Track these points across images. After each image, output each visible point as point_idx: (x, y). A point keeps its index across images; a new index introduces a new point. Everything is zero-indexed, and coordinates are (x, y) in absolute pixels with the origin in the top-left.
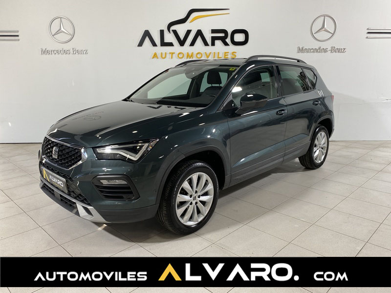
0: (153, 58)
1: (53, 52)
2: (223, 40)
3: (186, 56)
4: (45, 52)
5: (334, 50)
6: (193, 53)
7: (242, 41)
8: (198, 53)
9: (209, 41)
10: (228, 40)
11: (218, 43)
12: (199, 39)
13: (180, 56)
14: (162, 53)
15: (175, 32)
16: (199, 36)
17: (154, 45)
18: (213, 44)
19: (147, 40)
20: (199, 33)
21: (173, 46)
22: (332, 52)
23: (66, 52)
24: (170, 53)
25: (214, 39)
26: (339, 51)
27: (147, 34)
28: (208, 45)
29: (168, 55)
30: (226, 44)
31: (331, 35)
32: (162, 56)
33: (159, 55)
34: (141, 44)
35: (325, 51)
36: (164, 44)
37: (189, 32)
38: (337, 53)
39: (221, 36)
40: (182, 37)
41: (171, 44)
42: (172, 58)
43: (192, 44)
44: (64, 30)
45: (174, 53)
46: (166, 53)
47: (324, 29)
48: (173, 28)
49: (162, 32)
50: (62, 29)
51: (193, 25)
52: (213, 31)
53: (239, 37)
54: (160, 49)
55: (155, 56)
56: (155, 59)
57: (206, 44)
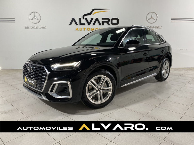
0: (76, 30)
1: (31, 28)
2: (108, 22)
3: (91, 29)
4: (27, 27)
5: (156, 27)
6: (94, 28)
7: (116, 23)
8: (96, 28)
9: (101, 23)
10: (110, 23)
11: (105, 24)
12: (97, 22)
13: (88, 29)
14: (80, 28)
15: (86, 19)
16: (97, 21)
17: (77, 24)
18: (103, 24)
19: (73, 22)
20: (97, 19)
21: (85, 25)
22: (156, 28)
23: (37, 28)
24: (84, 28)
25: (103, 22)
26: (159, 27)
27: (73, 20)
28: (101, 25)
29: (83, 29)
30: (109, 24)
31: (155, 21)
32: (80, 29)
33: (79, 29)
34: (70, 24)
35: (153, 27)
36: (81, 24)
37: (92, 19)
38: (158, 29)
39: (107, 20)
40: (89, 21)
41: (84, 24)
42: (85, 30)
43: (94, 24)
44: (36, 18)
45: (86, 28)
46: (82, 28)
47: (152, 18)
48: (85, 17)
49: (80, 19)
50: (35, 17)
51: (94, 16)
52: (103, 19)
53: (115, 21)
54: (79, 27)
55: (77, 29)
56: (77, 31)
57: (100, 24)
